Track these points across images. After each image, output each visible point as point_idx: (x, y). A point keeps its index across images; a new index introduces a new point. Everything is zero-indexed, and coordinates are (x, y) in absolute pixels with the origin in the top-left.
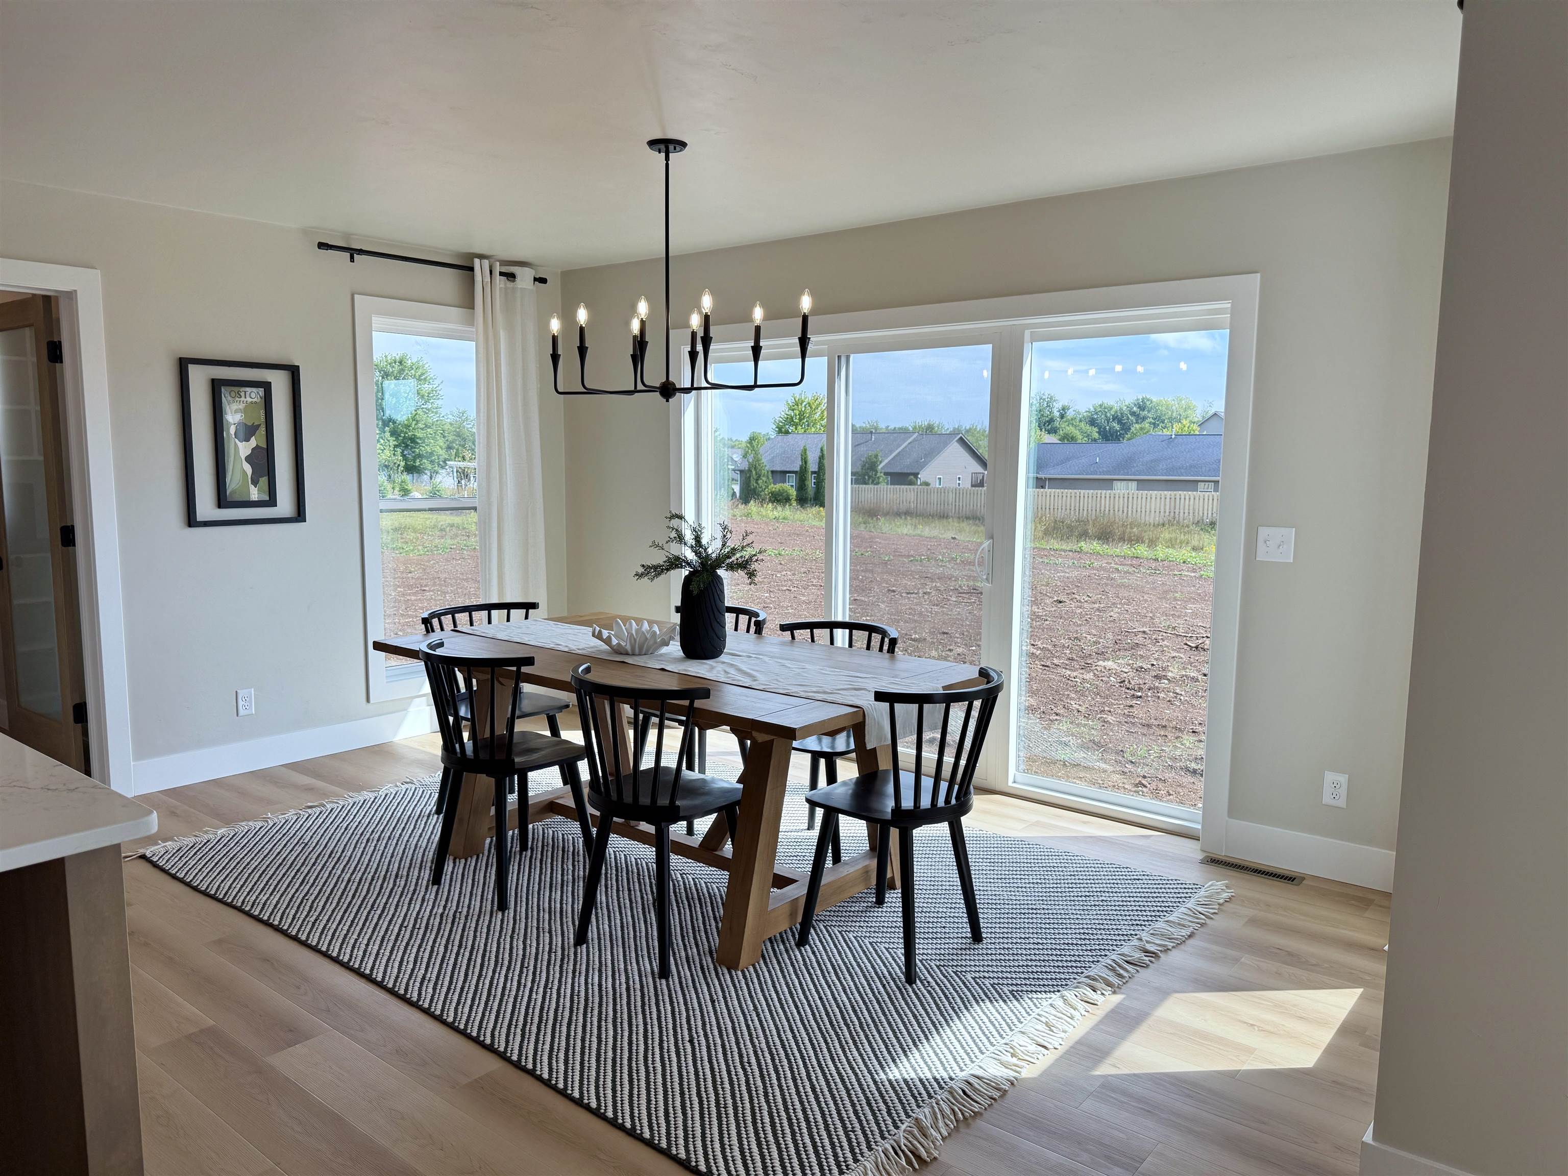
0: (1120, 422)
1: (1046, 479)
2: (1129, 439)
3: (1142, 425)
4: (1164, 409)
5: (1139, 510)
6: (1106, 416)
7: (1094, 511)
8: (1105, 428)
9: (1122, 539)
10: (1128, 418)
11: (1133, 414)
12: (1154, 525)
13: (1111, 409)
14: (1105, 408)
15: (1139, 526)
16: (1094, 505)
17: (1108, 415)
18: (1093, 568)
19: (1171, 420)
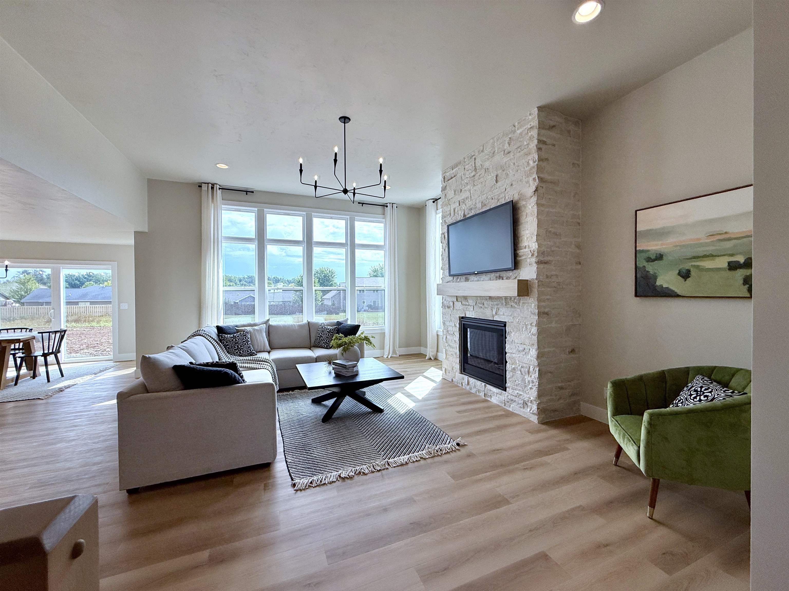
0: (79, 281)
1: (43, 302)
2: (84, 287)
3: (90, 282)
4: (99, 277)
5: (92, 312)
6: (72, 279)
7: (71, 313)
8: (72, 283)
9: (85, 321)
10: (83, 280)
11: (85, 278)
12: (99, 316)
13: (75, 276)
14: (71, 275)
15: (92, 317)
16: (70, 311)
17: (73, 278)
18: (74, 331)
19: (103, 281)
